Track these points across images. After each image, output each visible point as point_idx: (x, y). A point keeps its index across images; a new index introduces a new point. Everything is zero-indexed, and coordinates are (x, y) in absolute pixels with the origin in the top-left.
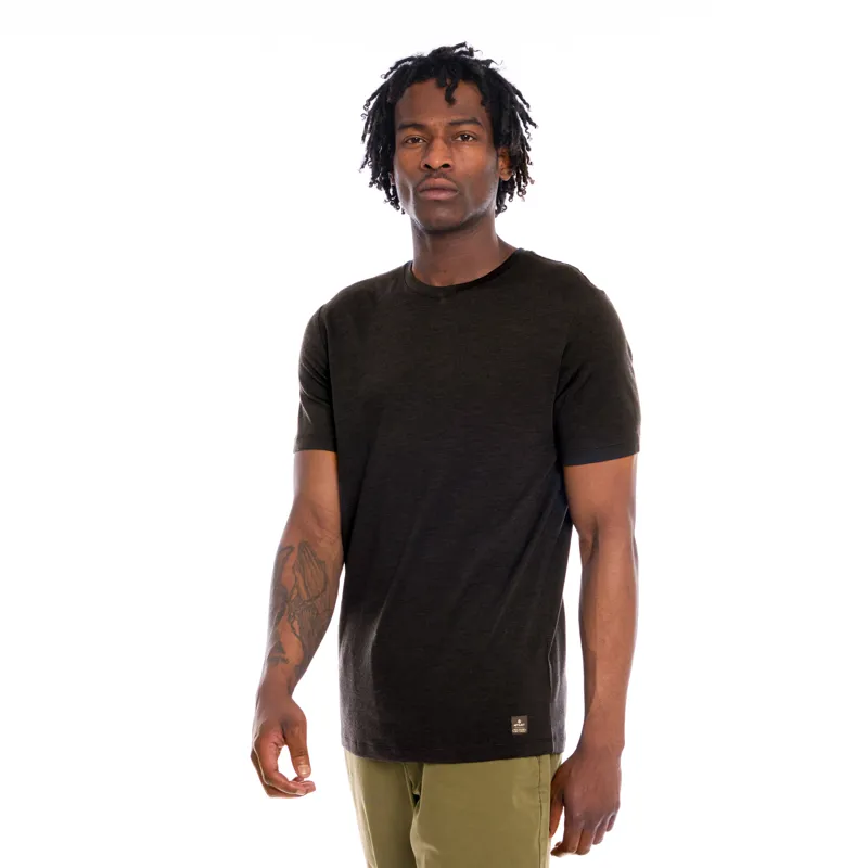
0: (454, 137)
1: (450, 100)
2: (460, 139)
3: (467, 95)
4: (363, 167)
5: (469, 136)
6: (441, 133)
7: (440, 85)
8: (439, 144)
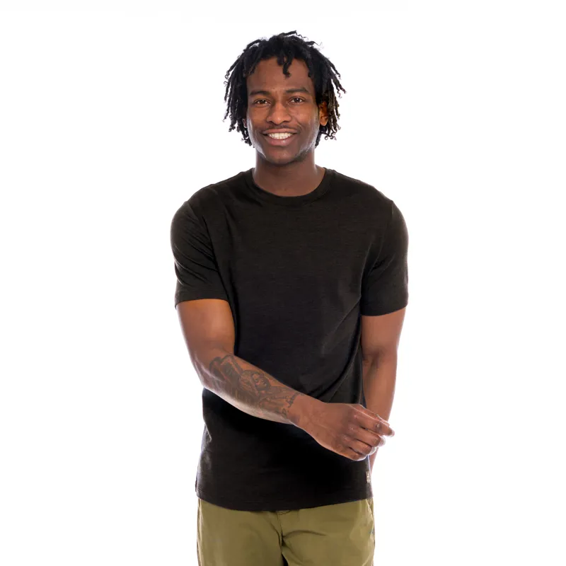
0: (289, 100)
1: (286, 74)
2: (293, 101)
3: (298, 70)
4: (225, 118)
5: (299, 99)
6: (280, 98)
7: (280, 63)
8: (279, 106)
